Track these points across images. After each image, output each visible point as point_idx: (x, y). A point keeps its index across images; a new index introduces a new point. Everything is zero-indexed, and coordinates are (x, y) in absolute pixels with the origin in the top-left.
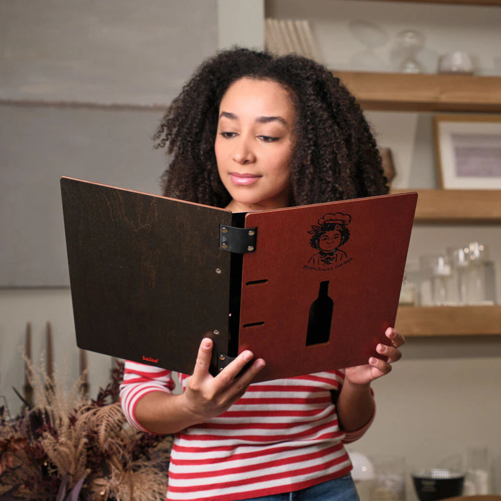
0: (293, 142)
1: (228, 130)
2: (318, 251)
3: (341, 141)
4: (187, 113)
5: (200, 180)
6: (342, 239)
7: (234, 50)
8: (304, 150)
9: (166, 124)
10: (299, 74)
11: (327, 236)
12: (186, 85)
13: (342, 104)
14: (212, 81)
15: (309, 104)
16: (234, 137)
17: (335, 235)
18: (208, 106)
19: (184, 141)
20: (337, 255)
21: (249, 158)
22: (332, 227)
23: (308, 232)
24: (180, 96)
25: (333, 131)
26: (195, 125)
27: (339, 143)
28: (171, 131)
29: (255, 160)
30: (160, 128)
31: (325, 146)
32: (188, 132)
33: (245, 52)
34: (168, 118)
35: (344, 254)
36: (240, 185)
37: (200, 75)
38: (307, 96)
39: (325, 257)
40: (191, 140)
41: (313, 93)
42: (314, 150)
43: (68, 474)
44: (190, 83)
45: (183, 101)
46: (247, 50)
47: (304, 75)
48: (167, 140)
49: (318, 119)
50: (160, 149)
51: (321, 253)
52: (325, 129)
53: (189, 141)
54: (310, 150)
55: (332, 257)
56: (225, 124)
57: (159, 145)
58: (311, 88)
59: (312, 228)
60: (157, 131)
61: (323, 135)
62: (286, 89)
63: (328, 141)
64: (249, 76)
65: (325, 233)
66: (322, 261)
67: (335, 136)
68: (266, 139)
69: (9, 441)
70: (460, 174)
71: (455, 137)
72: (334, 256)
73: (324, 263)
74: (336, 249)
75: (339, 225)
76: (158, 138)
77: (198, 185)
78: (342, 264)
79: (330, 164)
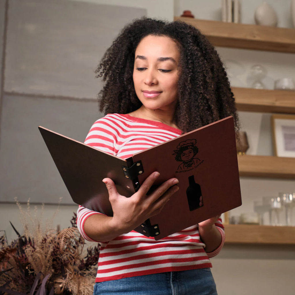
0: (180, 70)
1: (141, 67)
2: (181, 162)
3: (208, 69)
4: (115, 56)
6: (194, 153)
7: (143, 19)
8: (186, 75)
9: (103, 64)
10: (183, 31)
12: (115, 40)
13: (208, 48)
14: (130, 37)
15: (189, 49)
16: (145, 70)
17: (189, 151)
18: (128, 52)
19: (114, 73)
21: (154, 81)
22: (186, 148)
24: (111, 47)
25: (204, 64)
26: (120, 63)
27: (207, 70)
28: (106, 67)
30: (100, 66)
31: (199, 72)
32: (117, 67)
33: (149, 20)
34: (104, 60)
35: (198, 160)
36: (149, 98)
37: (123, 34)
38: (188, 44)
39: (187, 164)
40: (118, 72)
41: (192, 41)
42: (192, 75)
43: (40, 272)
44: (117, 39)
45: (113, 50)
46: (150, 19)
47: (186, 32)
48: (103, 73)
49: (195, 57)
50: (99, 78)
51: (184, 163)
52: (199, 62)
53: (117, 73)
54: (190, 74)
55: (191, 163)
56: (139, 63)
57: (99, 75)
58: (191, 39)
60: (98, 68)
61: (198, 66)
62: (175, 41)
63: (200, 69)
64: (152, 34)
65: (183, 152)
68: (164, 71)
69: (5, 252)
70: (287, 149)
71: (284, 128)
72: (193, 162)
73: (187, 167)
74: (192, 159)
75: (190, 145)
76: (98, 72)
77: (122, 99)
78: (198, 165)
79: (201, 82)
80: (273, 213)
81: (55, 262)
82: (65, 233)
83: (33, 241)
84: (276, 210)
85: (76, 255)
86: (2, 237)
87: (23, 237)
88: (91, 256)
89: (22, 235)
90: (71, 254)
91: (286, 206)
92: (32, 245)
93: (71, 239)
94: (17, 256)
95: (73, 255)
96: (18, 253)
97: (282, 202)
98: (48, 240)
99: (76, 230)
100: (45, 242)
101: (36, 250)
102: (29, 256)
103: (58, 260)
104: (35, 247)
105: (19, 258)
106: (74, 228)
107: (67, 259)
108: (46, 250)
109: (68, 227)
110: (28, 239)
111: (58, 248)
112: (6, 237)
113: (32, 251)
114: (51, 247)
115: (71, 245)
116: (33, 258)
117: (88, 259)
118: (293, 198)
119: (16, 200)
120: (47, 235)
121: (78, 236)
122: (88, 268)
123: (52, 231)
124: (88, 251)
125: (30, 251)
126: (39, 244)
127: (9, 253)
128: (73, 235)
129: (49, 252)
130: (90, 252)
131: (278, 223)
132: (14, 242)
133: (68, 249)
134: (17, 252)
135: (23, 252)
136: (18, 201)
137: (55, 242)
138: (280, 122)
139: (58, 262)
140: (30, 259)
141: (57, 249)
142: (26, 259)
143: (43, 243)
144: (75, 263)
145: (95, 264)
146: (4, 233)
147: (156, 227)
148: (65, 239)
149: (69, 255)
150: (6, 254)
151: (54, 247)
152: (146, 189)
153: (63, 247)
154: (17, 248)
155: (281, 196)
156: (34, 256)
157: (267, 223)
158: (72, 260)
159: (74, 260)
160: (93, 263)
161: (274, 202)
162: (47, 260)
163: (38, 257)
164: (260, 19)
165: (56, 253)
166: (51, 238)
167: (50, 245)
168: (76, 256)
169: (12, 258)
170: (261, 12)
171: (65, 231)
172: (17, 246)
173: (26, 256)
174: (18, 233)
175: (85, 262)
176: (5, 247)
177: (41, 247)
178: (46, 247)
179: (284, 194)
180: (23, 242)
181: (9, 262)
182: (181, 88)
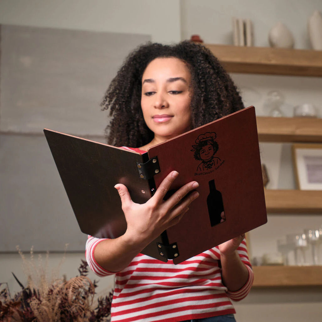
0: (191, 92)
1: (149, 91)
2: (201, 161)
3: (222, 87)
5: (131, 127)
6: (214, 150)
8: (199, 96)
9: (108, 96)
11: (204, 150)
12: (119, 70)
16: (153, 94)
17: (209, 148)
18: (134, 79)
20: (214, 161)
21: (165, 104)
22: (205, 143)
23: (191, 151)
24: (116, 77)
25: (217, 82)
26: (126, 91)
27: (221, 89)
28: (112, 99)
29: (168, 106)
30: (105, 98)
31: (212, 91)
32: (123, 96)
34: (109, 92)
35: (218, 159)
38: (199, 64)
39: (207, 164)
40: (124, 100)
41: (202, 59)
42: (205, 94)
44: (122, 69)
48: (109, 106)
49: (207, 76)
50: (105, 111)
51: (204, 162)
52: (211, 81)
54: (202, 94)
55: (211, 163)
56: (147, 87)
57: (104, 108)
59: (193, 147)
60: (103, 100)
61: (211, 85)
63: (213, 88)
65: (202, 148)
66: (206, 167)
67: (218, 84)
68: (174, 92)
69: (9, 306)
70: (311, 181)
71: (307, 158)
72: (213, 162)
73: (207, 168)
74: (212, 157)
75: (210, 140)
76: (103, 105)
77: (130, 131)
78: (219, 166)
79: (216, 102)
80: (299, 252)
81: (63, 315)
82: (74, 283)
83: (39, 293)
84: (302, 248)
85: (85, 306)
86: (5, 290)
87: (28, 289)
88: (102, 306)
89: (26, 287)
90: (81, 305)
91: (312, 243)
92: (38, 297)
93: (80, 289)
94: (21, 310)
95: (83, 306)
96: (23, 307)
97: (308, 239)
98: (55, 291)
99: (85, 278)
100: (52, 293)
101: (42, 303)
102: (34, 309)
103: (66, 312)
104: (41, 299)
105: (24, 312)
106: (83, 277)
107: (76, 311)
108: (53, 302)
109: (76, 276)
110: (32, 291)
111: (67, 300)
112: (9, 290)
113: (38, 304)
114: (59, 299)
115: (80, 295)
116: (39, 311)
117: (99, 310)
118: (319, 235)
119: (18, 249)
120: (53, 286)
121: (88, 285)
122: (99, 320)
123: (58, 281)
124: (99, 301)
125: (36, 304)
126: (45, 296)
127: (13, 307)
128: (82, 284)
129: (57, 304)
130: (101, 303)
131: (305, 262)
132: (17, 294)
133: (77, 300)
134: (21, 306)
135: (28, 305)
136: (20, 250)
137: (63, 293)
138: (301, 152)
139: (67, 314)
140: (36, 313)
141: (65, 301)
142: (32, 313)
143: (49, 294)
144: (85, 315)
145: (106, 315)
146: (6, 285)
147: (174, 247)
148: (74, 289)
149: (78, 306)
150: (9, 308)
151: (61, 299)
152: (163, 192)
153: (72, 297)
154: (21, 301)
155: (306, 232)
156: (40, 309)
157: (292, 263)
158: (81, 311)
159: (83, 312)
160: (105, 314)
161: (298, 240)
162: (54, 312)
163: (45, 310)
164: (274, 41)
165: (64, 305)
166: (58, 289)
167: (57, 296)
168: (86, 308)
169: (16, 313)
170: (276, 34)
171: (73, 281)
172: (21, 299)
173: (31, 309)
174: (21, 285)
175: (96, 314)
176: (8, 301)
177: (47, 299)
178: (53, 298)
179: (309, 231)
180: (27, 295)
181: (12, 317)
182: (194, 109)
